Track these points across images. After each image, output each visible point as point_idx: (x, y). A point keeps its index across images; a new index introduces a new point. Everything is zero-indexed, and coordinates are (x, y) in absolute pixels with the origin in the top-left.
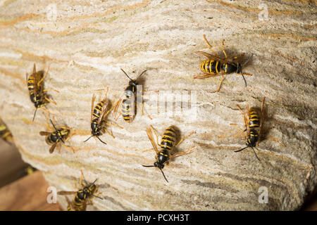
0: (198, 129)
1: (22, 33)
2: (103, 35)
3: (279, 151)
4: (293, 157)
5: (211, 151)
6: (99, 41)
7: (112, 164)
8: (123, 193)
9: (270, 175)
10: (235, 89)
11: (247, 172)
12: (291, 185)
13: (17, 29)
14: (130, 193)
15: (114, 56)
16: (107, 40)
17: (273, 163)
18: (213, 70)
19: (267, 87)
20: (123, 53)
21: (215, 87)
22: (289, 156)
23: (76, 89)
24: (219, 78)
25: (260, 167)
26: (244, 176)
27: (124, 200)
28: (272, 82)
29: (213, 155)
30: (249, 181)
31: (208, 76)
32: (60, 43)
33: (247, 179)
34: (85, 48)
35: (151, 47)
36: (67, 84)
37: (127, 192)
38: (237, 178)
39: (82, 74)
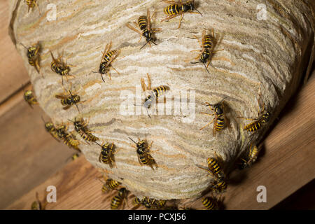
0: (169, 57)
1: (45, 27)
2: (97, 8)
3: (231, 69)
4: (243, 74)
5: (181, 73)
6: (95, 14)
7: (114, 100)
8: (125, 121)
9: (228, 89)
10: (191, 25)
11: (210, 88)
12: (247, 99)
13: (41, 26)
14: (130, 120)
15: (105, 20)
16: (100, 11)
17: (229, 79)
18: (174, 11)
19: (214, 21)
20: (111, 15)
21: (177, 26)
22: (240, 73)
23: (84, 53)
24: (178, 17)
25: (220, 83)
26: (209, 91)
27: (127, 127)
28: (218, 17)
29: (183, 75)
30: (214, 95)
31: (171, 17)
32: (69, 24)
33: (211, 94)
34: (86, 22)
35: (129, 6)
36: (77, 53)
37: (127, 120)
38: (204, 93)
39: (86, 42)
